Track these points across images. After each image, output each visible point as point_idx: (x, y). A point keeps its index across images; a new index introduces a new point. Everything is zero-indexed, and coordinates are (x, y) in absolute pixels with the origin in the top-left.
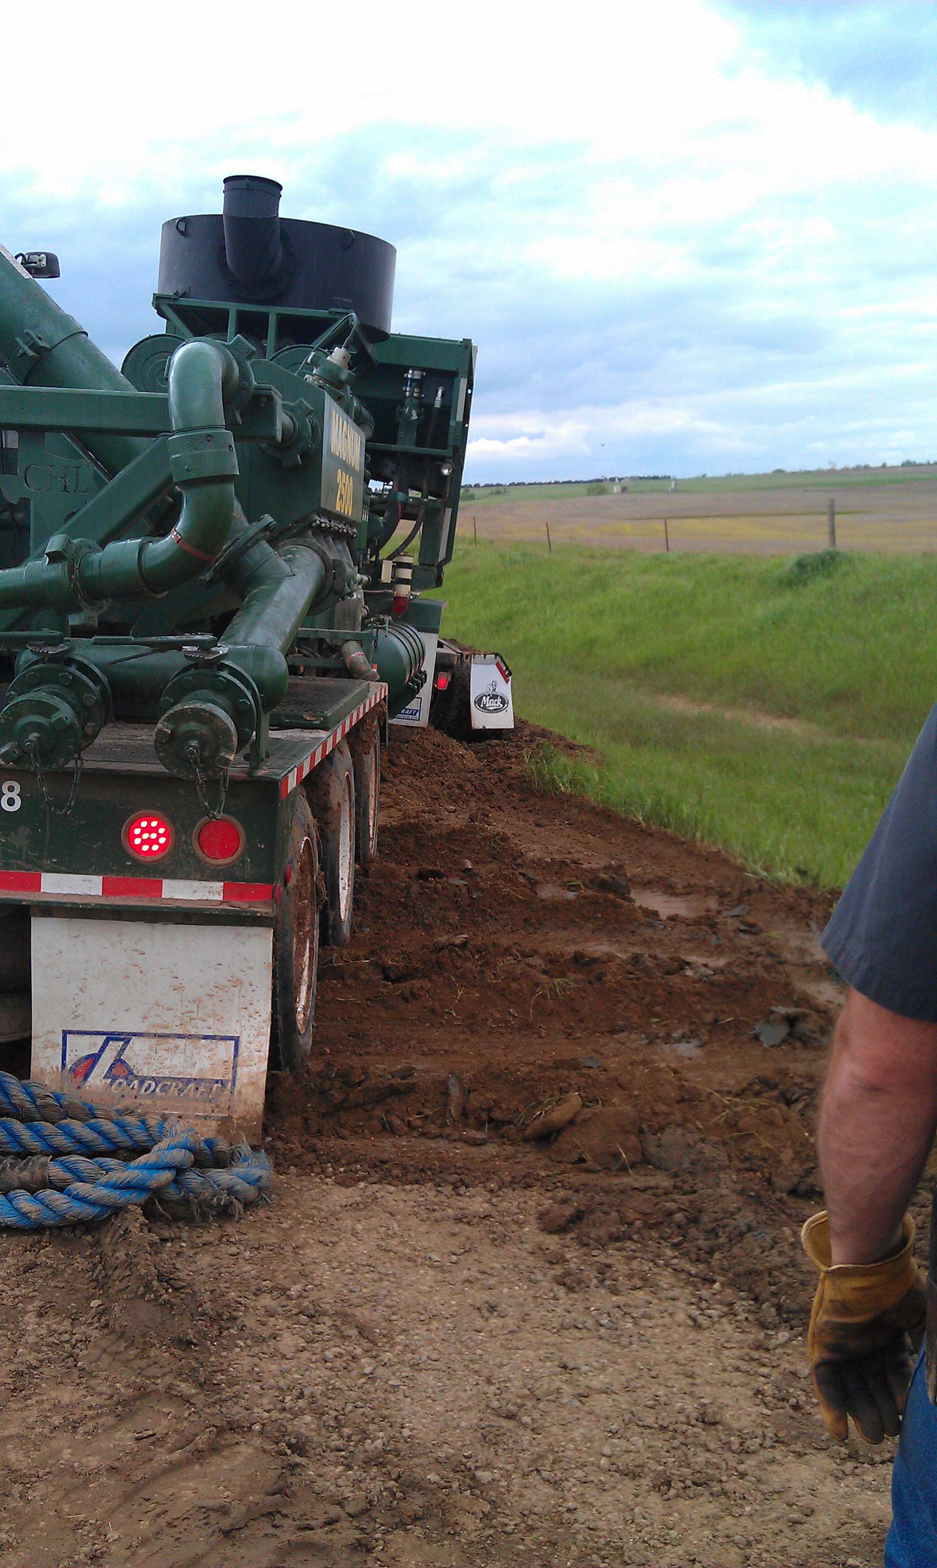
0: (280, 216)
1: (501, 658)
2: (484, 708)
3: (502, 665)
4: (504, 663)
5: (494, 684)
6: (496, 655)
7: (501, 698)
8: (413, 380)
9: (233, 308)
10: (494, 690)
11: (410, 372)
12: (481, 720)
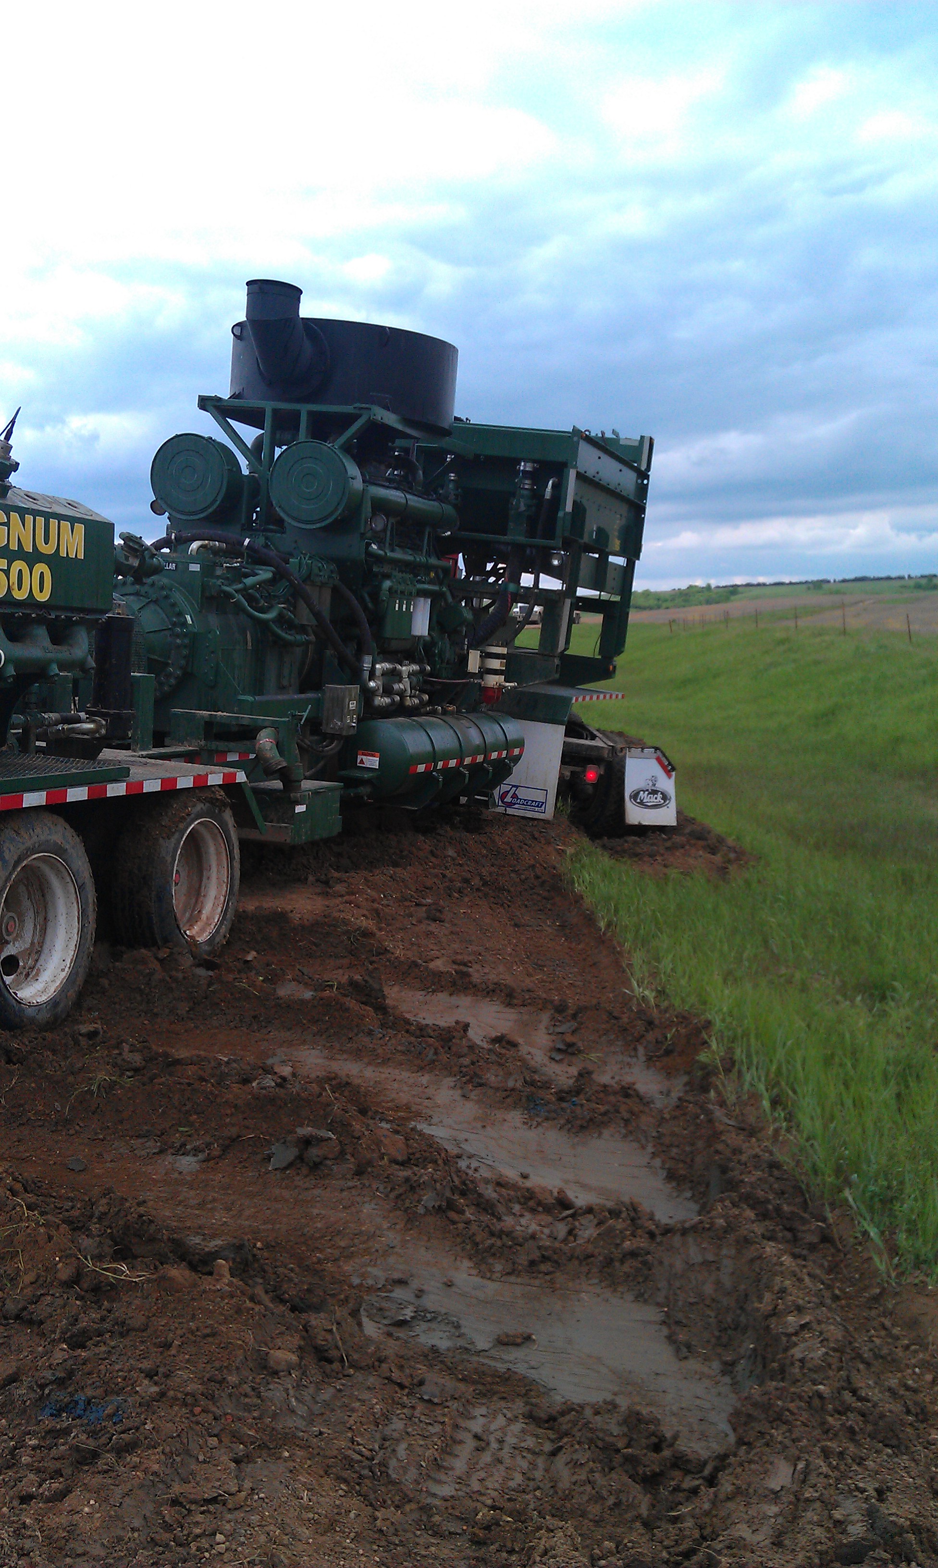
0: (301, 315)
1: (662, 752)
2: (642, 803)
3: (664, 759)
4: (666, 758)
5: (654, 780)
6: (656, 749)
7: (662, 793)
8: (524, 472)
9: (269, 406)
10: (654, 785)
11: (523, 464)
12: (635, 815)
